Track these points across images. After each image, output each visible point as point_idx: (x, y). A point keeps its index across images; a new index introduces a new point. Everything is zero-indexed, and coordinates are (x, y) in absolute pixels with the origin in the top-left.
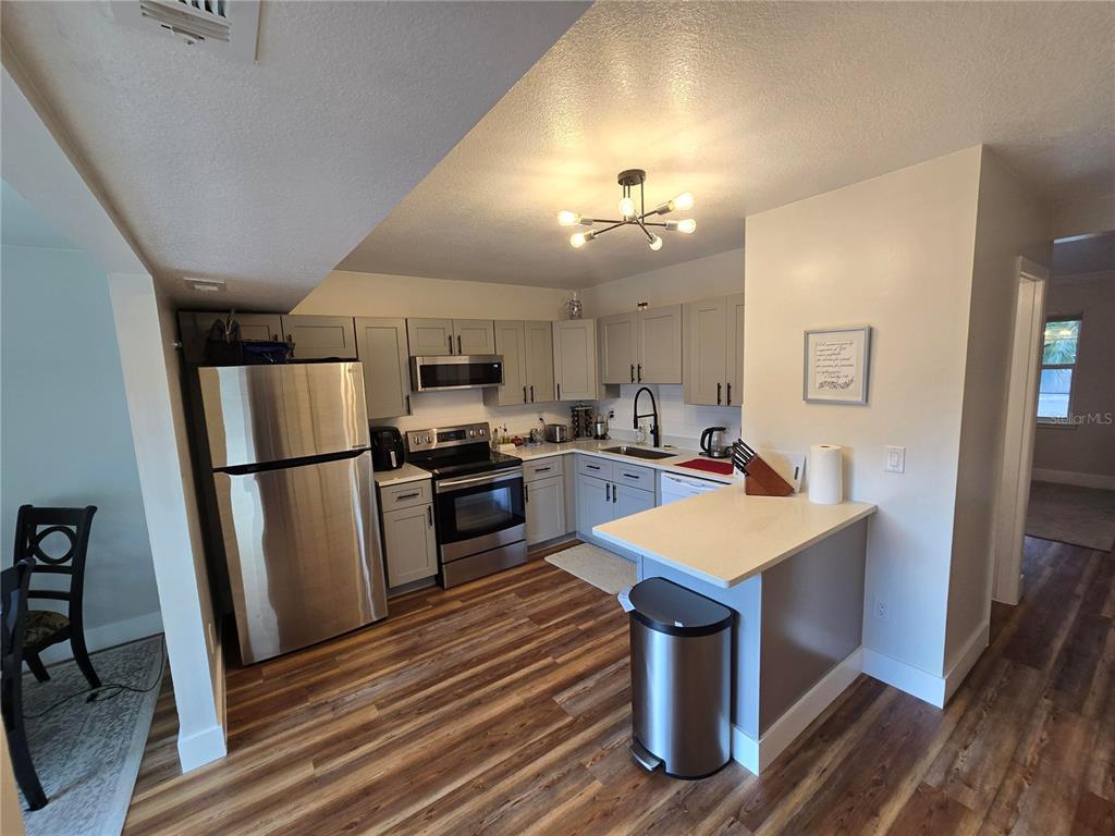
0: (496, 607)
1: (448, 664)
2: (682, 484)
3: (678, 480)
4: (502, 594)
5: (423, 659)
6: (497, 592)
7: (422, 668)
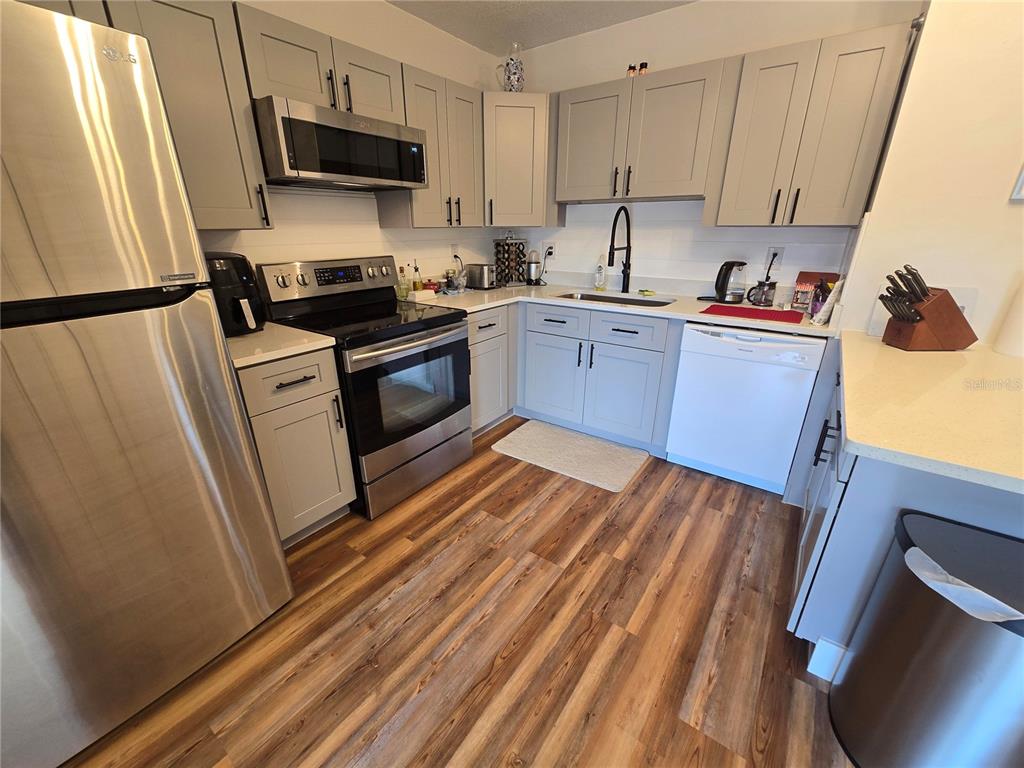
0: (470, 541)
1: (458, 683)
2: (724, 338)
3: (713, 334)
4: (467, 514)
5: (401, 684)
6: (457, 513)
7: (409, 707)
